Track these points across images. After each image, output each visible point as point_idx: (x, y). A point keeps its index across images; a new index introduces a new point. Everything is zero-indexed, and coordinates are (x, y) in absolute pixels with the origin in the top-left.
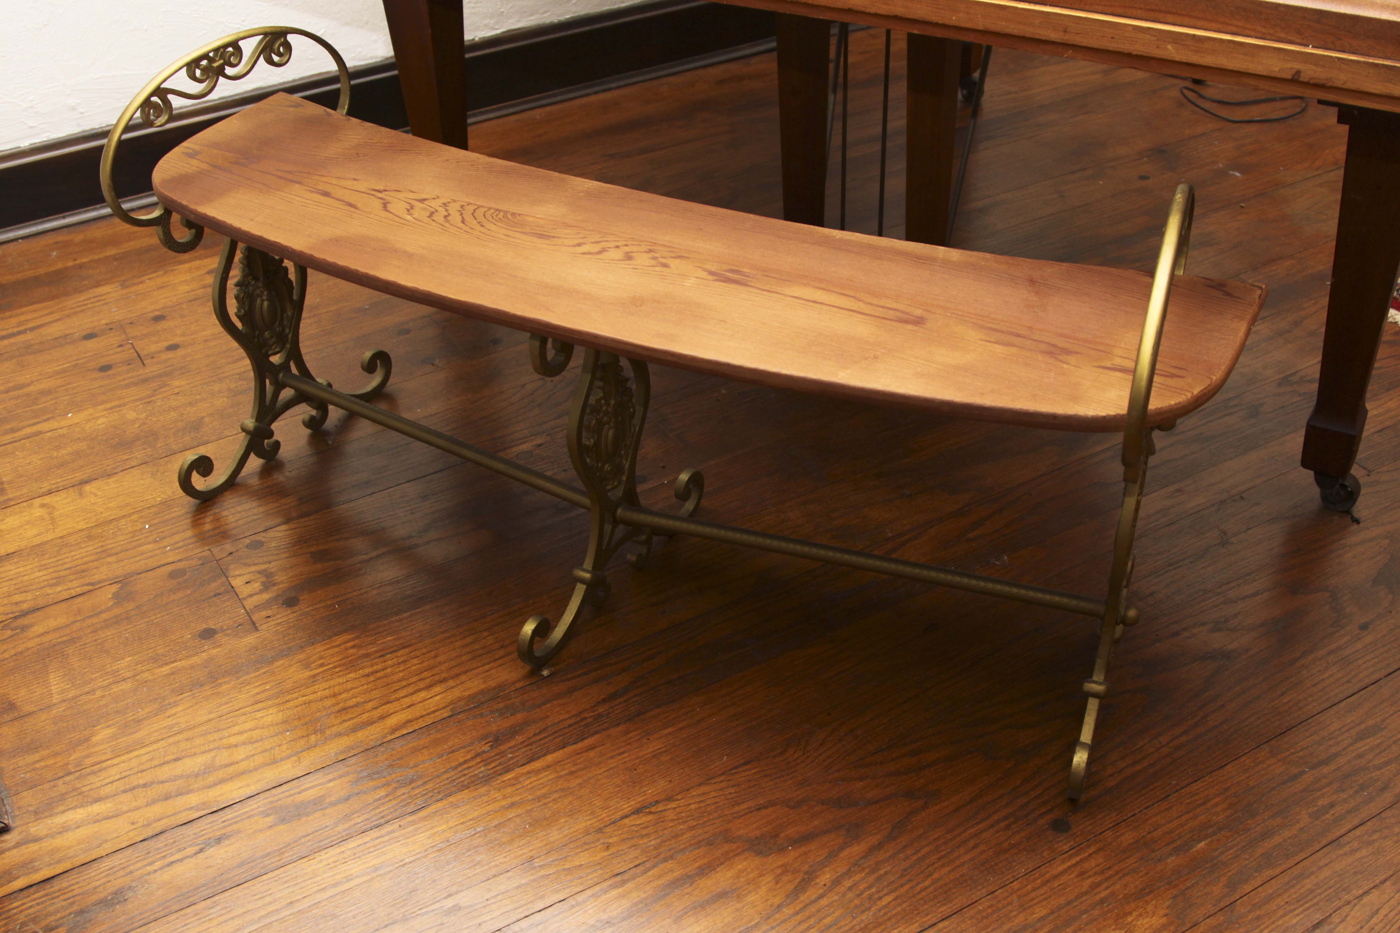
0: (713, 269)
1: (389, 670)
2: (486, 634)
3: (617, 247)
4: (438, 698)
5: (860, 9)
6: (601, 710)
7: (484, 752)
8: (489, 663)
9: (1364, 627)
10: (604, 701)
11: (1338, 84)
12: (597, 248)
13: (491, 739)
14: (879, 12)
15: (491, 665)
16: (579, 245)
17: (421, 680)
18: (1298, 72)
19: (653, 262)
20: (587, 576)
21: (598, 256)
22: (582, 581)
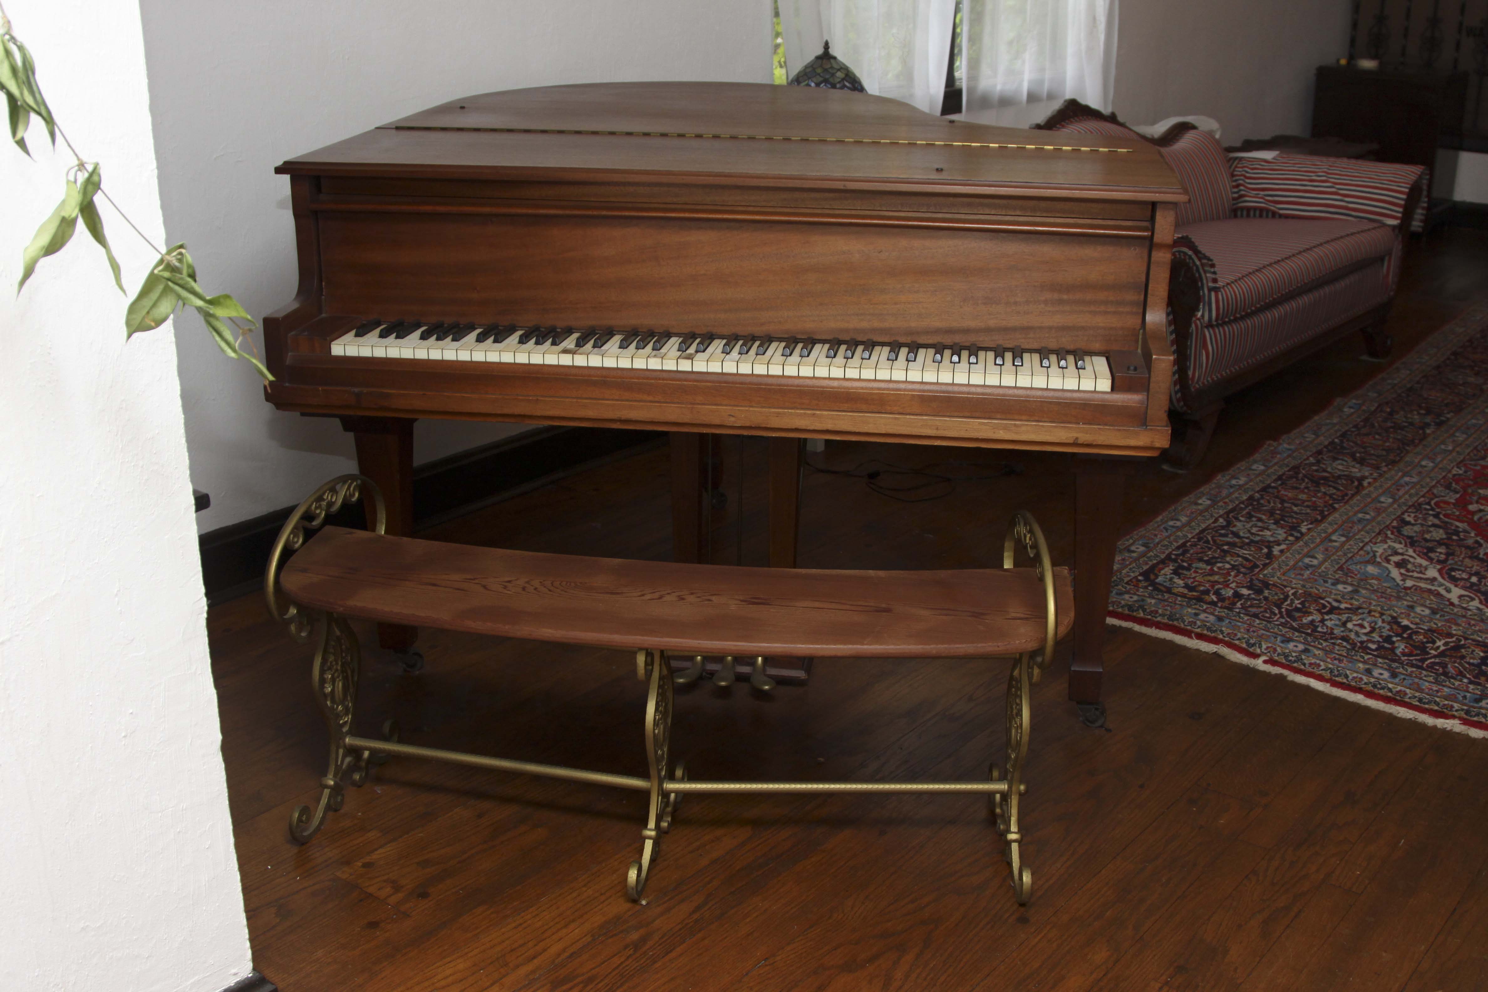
0: (742, 598)
1: (529, 922)
2: (584, 889)
3: (668, 594)
4: (577, 931)
5: (804, 428)
6: (695, 916)
7: (631, 955)
8: (599, 905)
9: (1142, 786)
10: (694, 912)
11: (1100, 443)
12: (657, 595)
13: (631, 947)
14: (816, 428)
15: (601, 905)
16: (643, 595)
17: (557, 923)
18: (1077, 438)
19: (699, 600)
20: (653, 833)
21: (661, 600)
22: (650, 838)
